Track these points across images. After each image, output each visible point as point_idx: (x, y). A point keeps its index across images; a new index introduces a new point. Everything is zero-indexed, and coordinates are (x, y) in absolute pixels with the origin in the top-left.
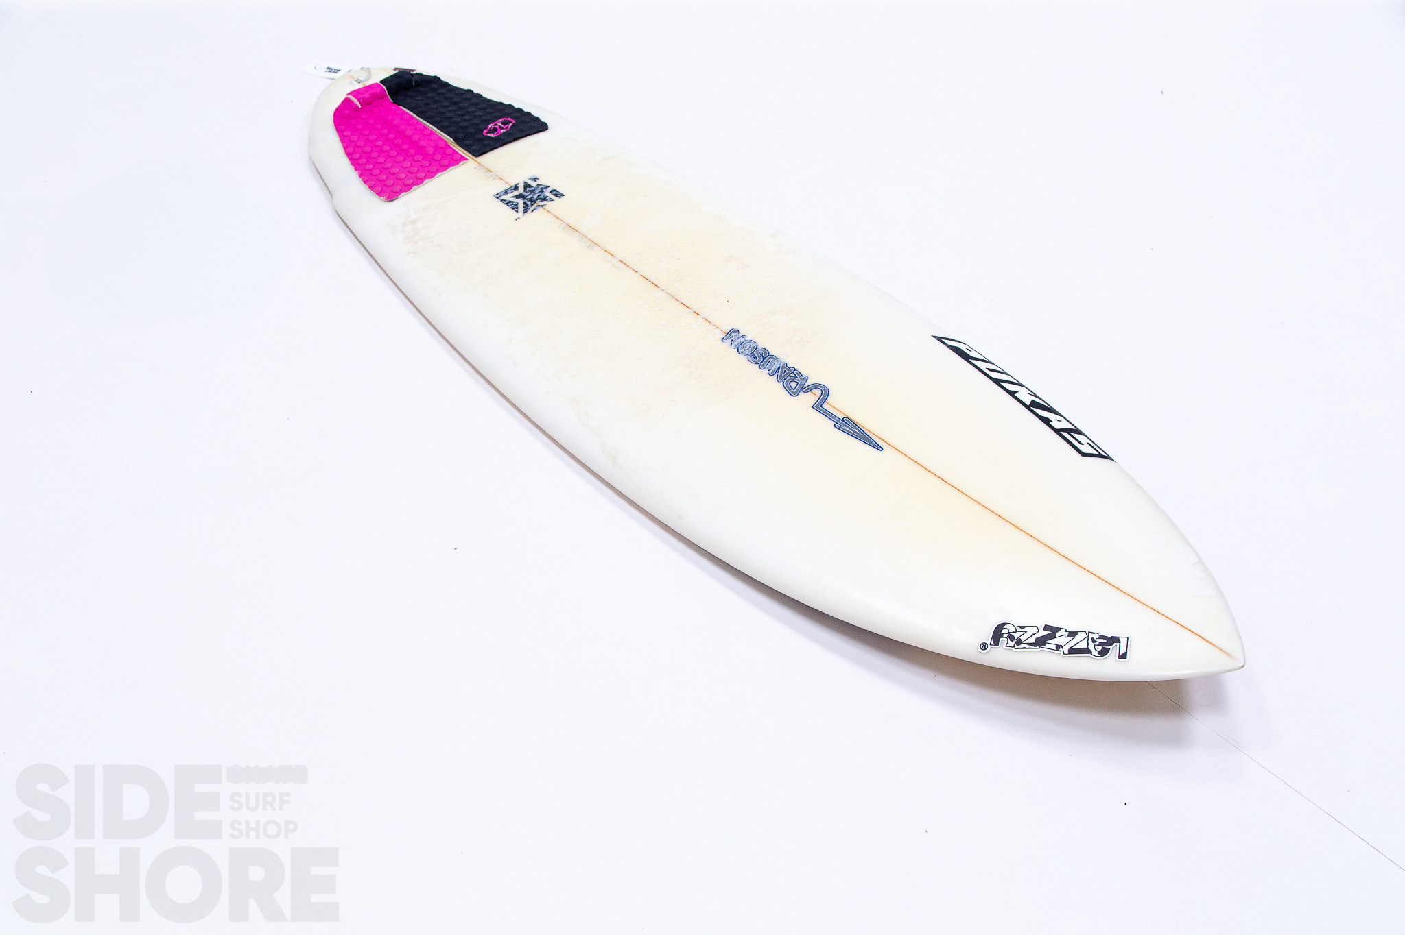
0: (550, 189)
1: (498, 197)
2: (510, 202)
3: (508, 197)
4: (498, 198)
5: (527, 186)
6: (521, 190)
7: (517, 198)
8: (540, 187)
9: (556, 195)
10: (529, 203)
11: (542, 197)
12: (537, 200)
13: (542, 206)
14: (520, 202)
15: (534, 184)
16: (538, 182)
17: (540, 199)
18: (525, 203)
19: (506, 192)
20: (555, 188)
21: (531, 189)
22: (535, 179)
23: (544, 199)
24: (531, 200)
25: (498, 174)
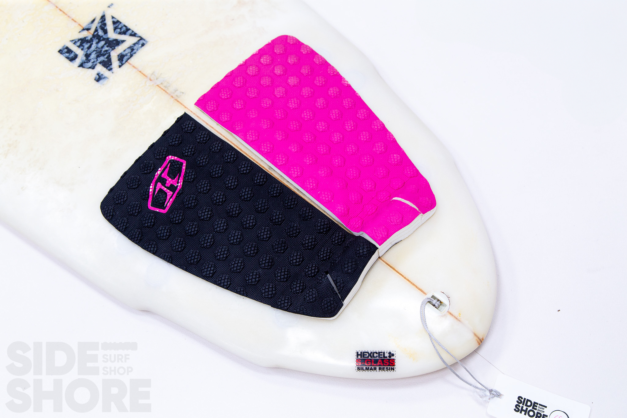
0: (78, 61)
1: (142, 42)
2: (125, 33)
3: (130, 41)
4: (141, 39)
5: (107, 64)
6: (114, 55)
7: (116, 40)
8: (90, 64)
9: (69, 51)
10: (101, 33)
11: (86, 46)
12: (91, 40)
13: (83, 30)
14: (112, 35)
15: (100, 68)
16: (93, 73)
17: (88, 41)
18: (106, 32)
19: (132, 50)
20: (71, 63)
21: (102, 59)
22: (99, 78)
23: (82, 42)
24: (99, 38)
25: (148, 82)
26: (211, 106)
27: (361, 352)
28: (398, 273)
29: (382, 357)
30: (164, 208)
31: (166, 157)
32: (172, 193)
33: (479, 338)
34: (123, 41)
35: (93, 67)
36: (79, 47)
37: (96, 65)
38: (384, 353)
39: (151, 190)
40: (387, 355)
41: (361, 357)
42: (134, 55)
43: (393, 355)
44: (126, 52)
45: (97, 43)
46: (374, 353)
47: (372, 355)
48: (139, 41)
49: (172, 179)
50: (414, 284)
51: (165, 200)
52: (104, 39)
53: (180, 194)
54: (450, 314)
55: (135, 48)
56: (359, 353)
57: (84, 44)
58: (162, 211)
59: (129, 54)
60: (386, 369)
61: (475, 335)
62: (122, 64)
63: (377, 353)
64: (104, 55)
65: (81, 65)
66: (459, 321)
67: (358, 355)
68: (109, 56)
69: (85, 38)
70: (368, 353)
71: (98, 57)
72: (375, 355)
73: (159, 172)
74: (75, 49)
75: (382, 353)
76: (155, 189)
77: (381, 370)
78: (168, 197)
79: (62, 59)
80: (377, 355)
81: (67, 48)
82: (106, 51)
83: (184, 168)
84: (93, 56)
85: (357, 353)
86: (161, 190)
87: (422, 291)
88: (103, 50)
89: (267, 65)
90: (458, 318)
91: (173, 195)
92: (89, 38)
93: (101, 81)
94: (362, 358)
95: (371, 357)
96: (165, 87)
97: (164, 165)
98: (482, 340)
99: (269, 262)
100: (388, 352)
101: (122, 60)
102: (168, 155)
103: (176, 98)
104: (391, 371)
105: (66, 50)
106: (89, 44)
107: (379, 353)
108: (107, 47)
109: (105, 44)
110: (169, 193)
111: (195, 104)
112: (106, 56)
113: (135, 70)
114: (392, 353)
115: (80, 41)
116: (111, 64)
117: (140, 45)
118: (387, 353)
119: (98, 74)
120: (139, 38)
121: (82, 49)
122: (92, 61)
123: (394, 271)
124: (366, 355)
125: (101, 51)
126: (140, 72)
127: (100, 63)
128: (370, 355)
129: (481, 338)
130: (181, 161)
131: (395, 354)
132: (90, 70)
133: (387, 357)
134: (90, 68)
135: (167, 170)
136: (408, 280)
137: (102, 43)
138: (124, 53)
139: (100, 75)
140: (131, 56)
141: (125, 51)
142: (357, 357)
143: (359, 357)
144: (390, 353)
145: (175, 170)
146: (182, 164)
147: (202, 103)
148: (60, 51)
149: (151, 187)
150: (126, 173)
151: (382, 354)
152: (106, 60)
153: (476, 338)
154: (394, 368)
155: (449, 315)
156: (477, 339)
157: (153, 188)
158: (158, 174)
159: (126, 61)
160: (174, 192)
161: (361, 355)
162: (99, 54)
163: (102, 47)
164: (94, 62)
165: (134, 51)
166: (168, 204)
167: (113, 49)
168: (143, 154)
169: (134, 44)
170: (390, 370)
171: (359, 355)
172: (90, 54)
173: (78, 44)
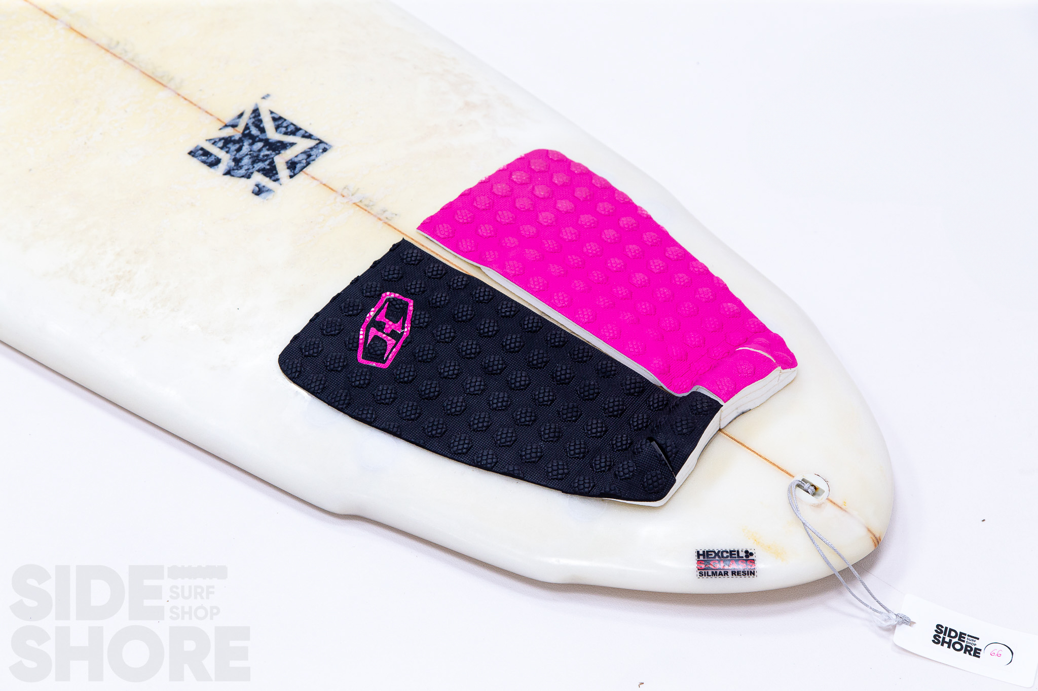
0: (222, 167)
1: (322, 146)
2: (293, 133)
4: (321, 142)
5: (271, 172)
6: (281, 161)
7: (281, 142)
8: (242, 172)
9: (206, 153)
10: (254, 131)
11: (233, 147)
12: (240, 141)
13: (226, 126)
14: (273, 135)
15: (259, 178)
16: (249, 184)
17: (235, 142)
18: (263, 130)
19: (309, 156)
20: (212, 170)
21: (260, 165)
22: (259, 191)
23: (226, 142)
24: (254, 139)
25: (340, 198)
26: (444, 229)
27: (704, 552)
28: (750, 450)
29: (736, 557)
30: (384, 362)
31: (380, 295)
32: (394, 341)
33: (874, 536)
34: (292, 144)
35: (248, 176)
36: (222, 148)
37: (252, 173)
38: (738, 552)
39: (361, 337)
40: (742, 554)
41: (704, 558)
42: (312, 163)
43: (752, 554)
44: (300, 158)
45: (251, 144)
46: (723, 552)
47: (720, 554)
48: (317, 144)
49: (394, 323)
50: (774, 464)
51: (386, 350)
52: (261, 140)
53: (407, 343)
54: (831, 501)
55: (312, 153)
56: (701, 552)
57: (230, 145)
58: (381, 365)
59: (304, 161)
60: (742, 573)
61: (869, 530)
62: (295, 175)
63: (727, 552)
64: (263, 161)
65: (228, 173)
66: (845, 511)
67: (699, 555)
68: (272, 163)
69: (230, 137)
70: (714, 552)
71: (253, 162)
72: (725, 554)
73: (372, 314)
74: (215, 151)
75: (735, 551)
76: (367, 336)
77: (735, 575)
78: (389, 348)
79: (195, 163)
80: (728, 554)
81: (202, 149)
82: (267, 155)
83: (411, 308)
84: (246, 161)
85: (698, 552)
86: (376, 338)
87: (787, 473)
88: (262, 154)
89: (522, 184)
90: (843, 507)
91: (396, 345)
92: (237, 138)
93: (263, 195)
94: (706, 559)
95: (719, 557)
96: (367, 206)
97: (380, 304)
98: (879, 541)
99: (555, 432)
100: (744, 551)
101: (295, 168)
102: (385, 292)
103: (386, 221)
104: (750, 576)
105: (201, 152)
106: (237, 146)
107: (731, 551)
108: (268, 150)
109: (264, 146)
110: (390, 341)
111: (419, 228)
112: (267, 162)
113: (315, 182)
114: (750, 551)
115: (223, 141)
116: (277, 173)
117: (321, 151)
118: (742, 551)
119: (257, 185)
120: (318, 142)
121: (227, 152)
122: (246, 167)
123: (743, 447)
124: (712, 555)
125: (259, 155)
126: (325, 185)
127: (259, 171)
128: (717, 554)
129: (877, 536)
130: (406, 299)
131: (754, 553)
132: (244, 180)
133: (742, 557)
134: (243, 176)
135: (384, 311)
136: (766, 459)
137: (259, 145)
138: (296, 160)
139: (260, 186)
140: (308, 164)
141: (296, 156)
142: (699, 558)
143: (701, 558)
144: (747, 552)
145: (396, 311)
146: (407, 305)
147: (429, 226)
148: (192, 154)
149: (361, 332)
150: (317, 315)
151: (736, 553)
152: (268, 167)
153: (871, 535)
154: (754, 571)
155: (829, 504)
156: (873, 536)
157: (364, 333)
158: (370, 316)
159: (301, 170)
160: (398, 341)
161: (703, 555)
162: (255, 159)
163: (260, 150)
164: (248, 169)
165: (312, 158)
166: (390, 356)
167: (277, 154)
168: (343, 291)
169: (311, 149)
170: (748, 575)
171: (701, 555)
172: (241, 159)
173: (221, 144)
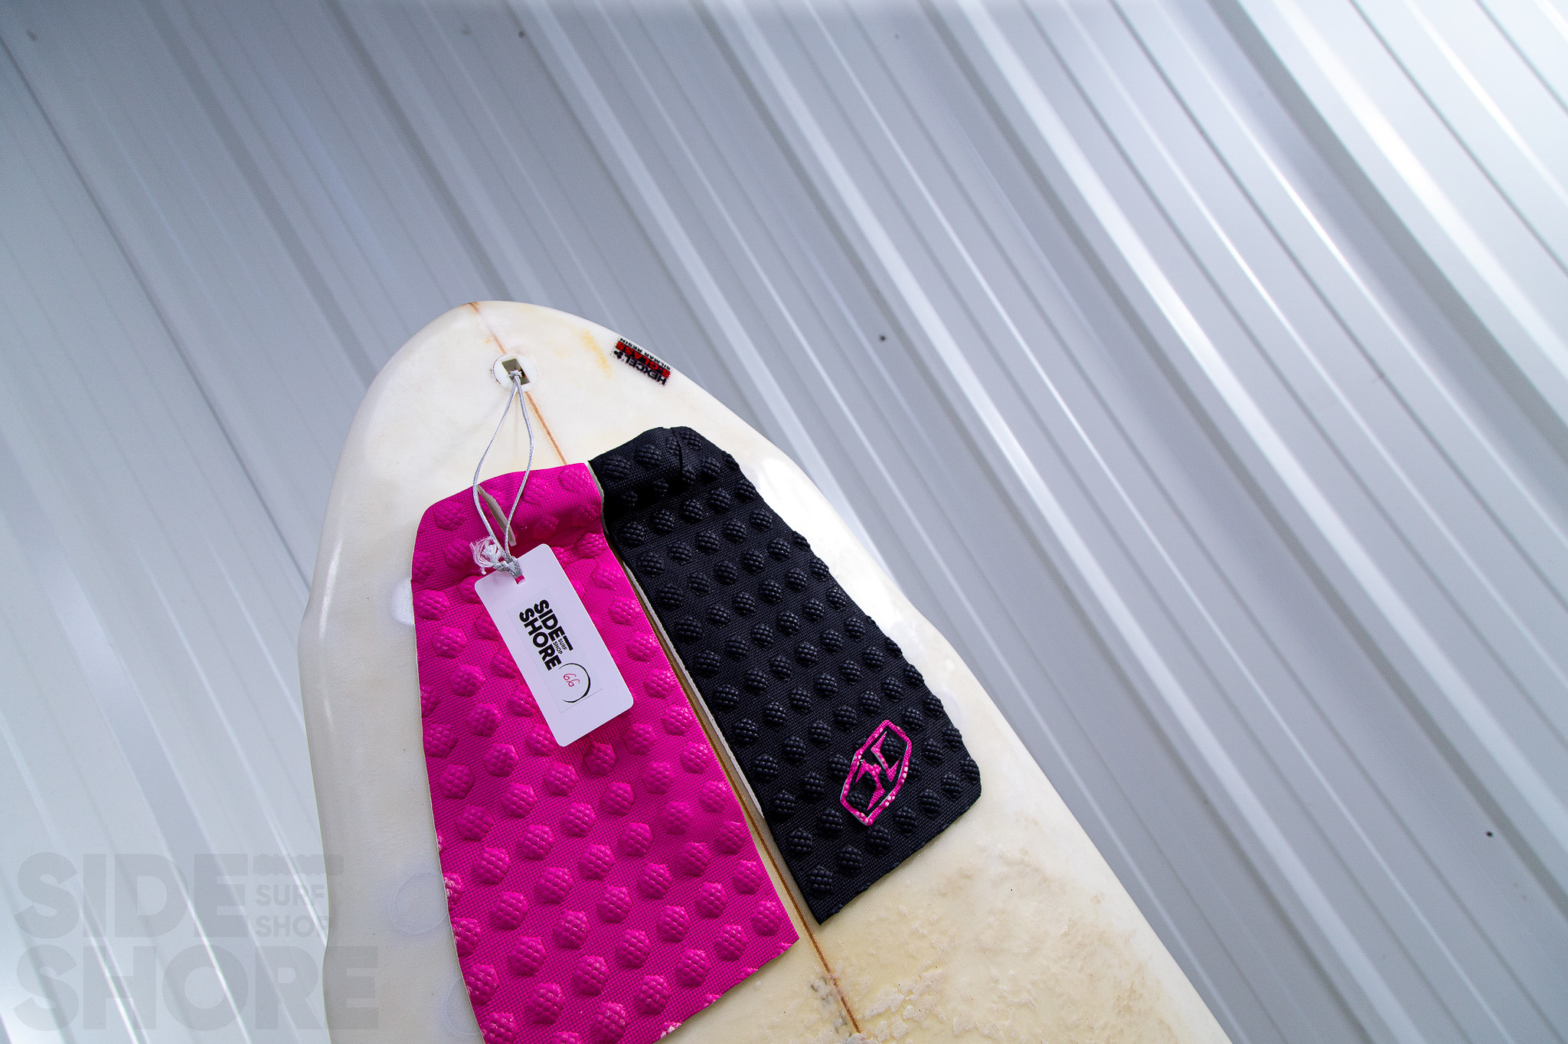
27: (658, 381)
29: (632, 360)
30: (887, 728)
32: (873, 749)
38: (627, 362)
39: (906, 769)
40: (624, 357)
41: (660, 377)
43: (616, 353)
46: (642, 370)
49: (869, 775)
51: (884, 741)
53: (859, 742)
54: (502, 349)
56: (661, 382)
58: (891, 725)
60: (632, 347)
63: (637, 367)
66: (494, 335)
67: (664, 382)
70: (649, 375)
72: (640, 367)
73: (889, 798)
75: (630, 364)
76: (898, 771)
77: (639, 350)
78: (879, 744)
83: (845, 790)
85: (663, 383)
86: (890, 760)
87: (529, 400)
90: (492, 338)
91: (872, 745)
94: (659, 374)
95: (647, 369)
96: (843, 1020)
97: (878, 809)
100: (621, 360)
103: (829, 979)
104: (626, 341)
107: (633, 366)
110: (876, 751)
111: (796, 940)
114: (616, 356)
118: (623, 360)
124: (652, 375)
128: (648, 372)
130: (848, 805)
131: (613, 353)
133: (626, 355)
135: (875, 797)
142: (665, 379)
143: (663, 378)
144: (619, 357)
145: (863, 791)
146: (847, 798)
149: (905, 775)
151: (630, 362)
154: (620, 342)
155: (506, 347)
157: (902, 773)
158: (891, 796)
160: (869, 749)
161: (660, 379)
166: (879, 734)
170: (627, 343)
171: (662, 380)
